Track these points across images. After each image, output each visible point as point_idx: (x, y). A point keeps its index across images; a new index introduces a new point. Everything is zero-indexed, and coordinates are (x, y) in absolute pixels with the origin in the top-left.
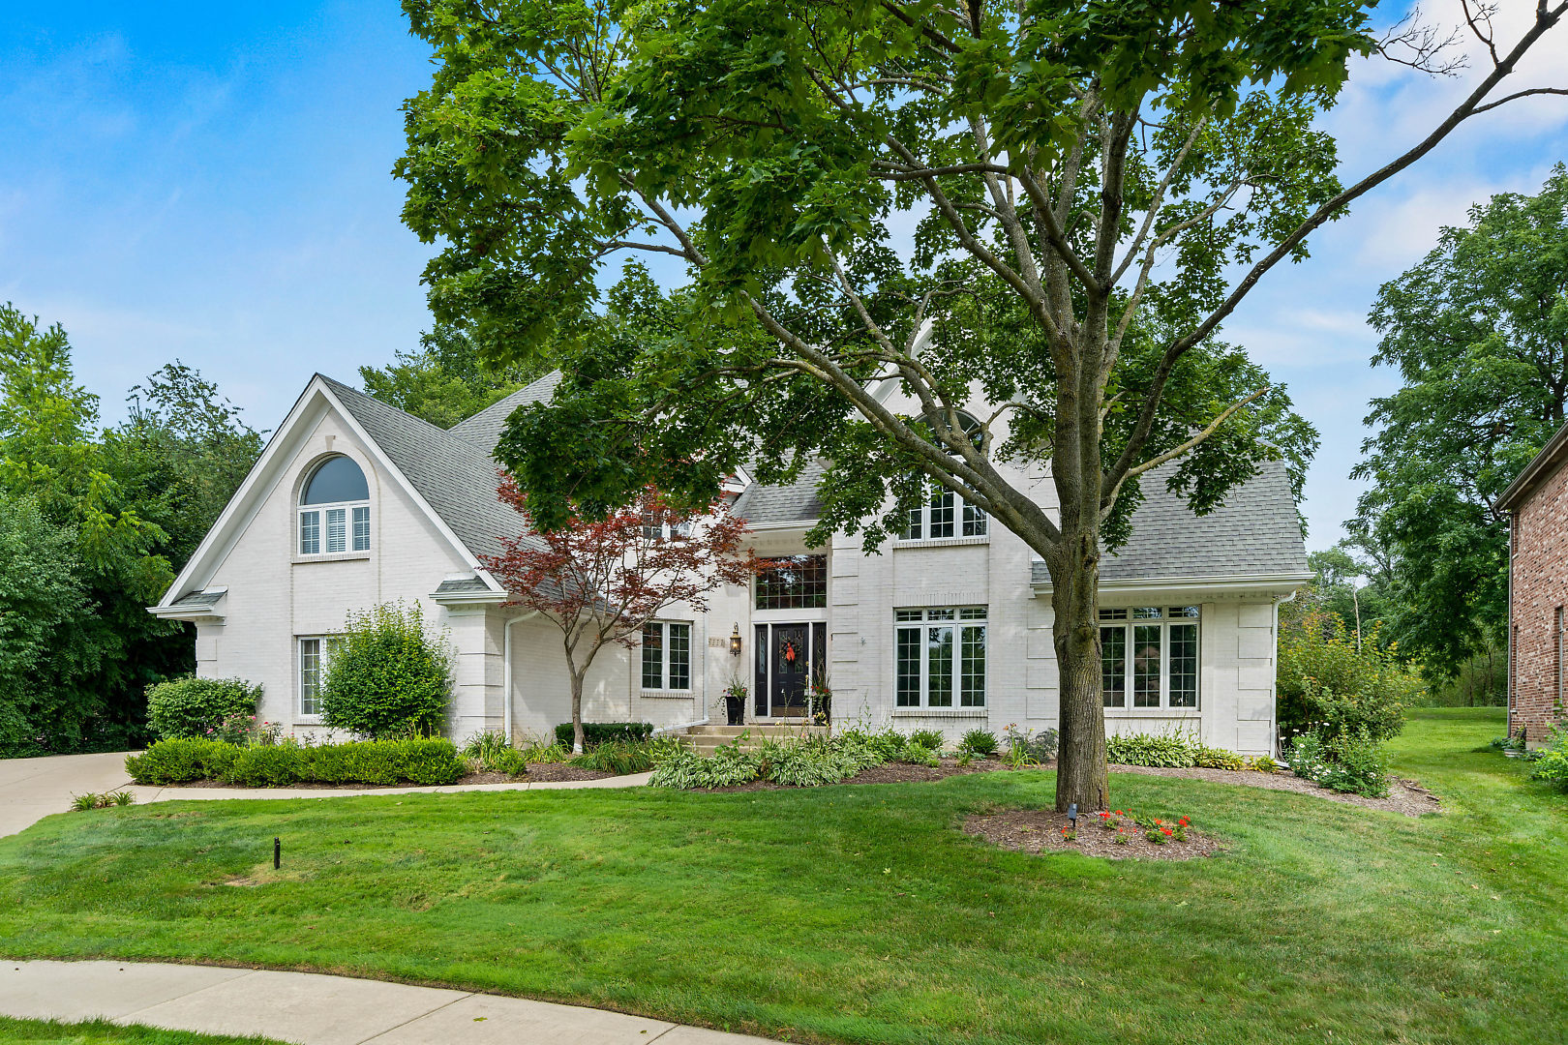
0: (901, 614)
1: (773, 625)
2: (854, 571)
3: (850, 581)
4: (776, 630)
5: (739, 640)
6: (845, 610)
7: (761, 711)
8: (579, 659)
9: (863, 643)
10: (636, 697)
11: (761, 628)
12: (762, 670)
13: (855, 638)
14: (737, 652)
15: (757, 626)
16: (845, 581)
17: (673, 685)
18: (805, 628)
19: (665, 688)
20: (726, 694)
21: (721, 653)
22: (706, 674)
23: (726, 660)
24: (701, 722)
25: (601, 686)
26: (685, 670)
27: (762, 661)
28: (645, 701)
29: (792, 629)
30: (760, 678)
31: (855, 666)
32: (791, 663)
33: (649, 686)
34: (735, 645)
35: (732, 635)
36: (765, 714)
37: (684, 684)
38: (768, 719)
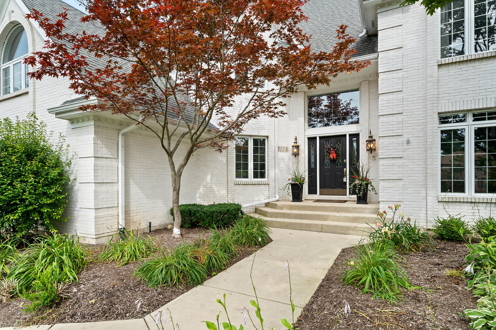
0: (444, 119)
1: (320, 138)
2: (399, 88)
3: (395, 96)
4: (322, 140)
5: (298, 147)
6: (391, 118)
7: (312, 191)
8: (178, 160)
9: (408, 142)
10: (231, 185)
11: (312, 140)
12: (313, 166)
13: (400, 139)
14: (296, 155)
15: (309, 139)
16: (390, 96)
17: (256, 176)
18: (343, 138)
19: (251, 178)
20: (290, 182)
21: (287, 156)
22: (277, 170)
23: (289, 159)
24: (274, 199)
25: (209, 177)
26: (263, 167)
27: (313, 160)
28: (237, 187)
29: (333, 140)
30: (312, 171)
31: (400, 162)
32: (333, 161)
33: (240, 177)
34: (295, 150)
35: (293, 144)
36: (315, 193)
37: (263, 175)
38: (317, 196)
